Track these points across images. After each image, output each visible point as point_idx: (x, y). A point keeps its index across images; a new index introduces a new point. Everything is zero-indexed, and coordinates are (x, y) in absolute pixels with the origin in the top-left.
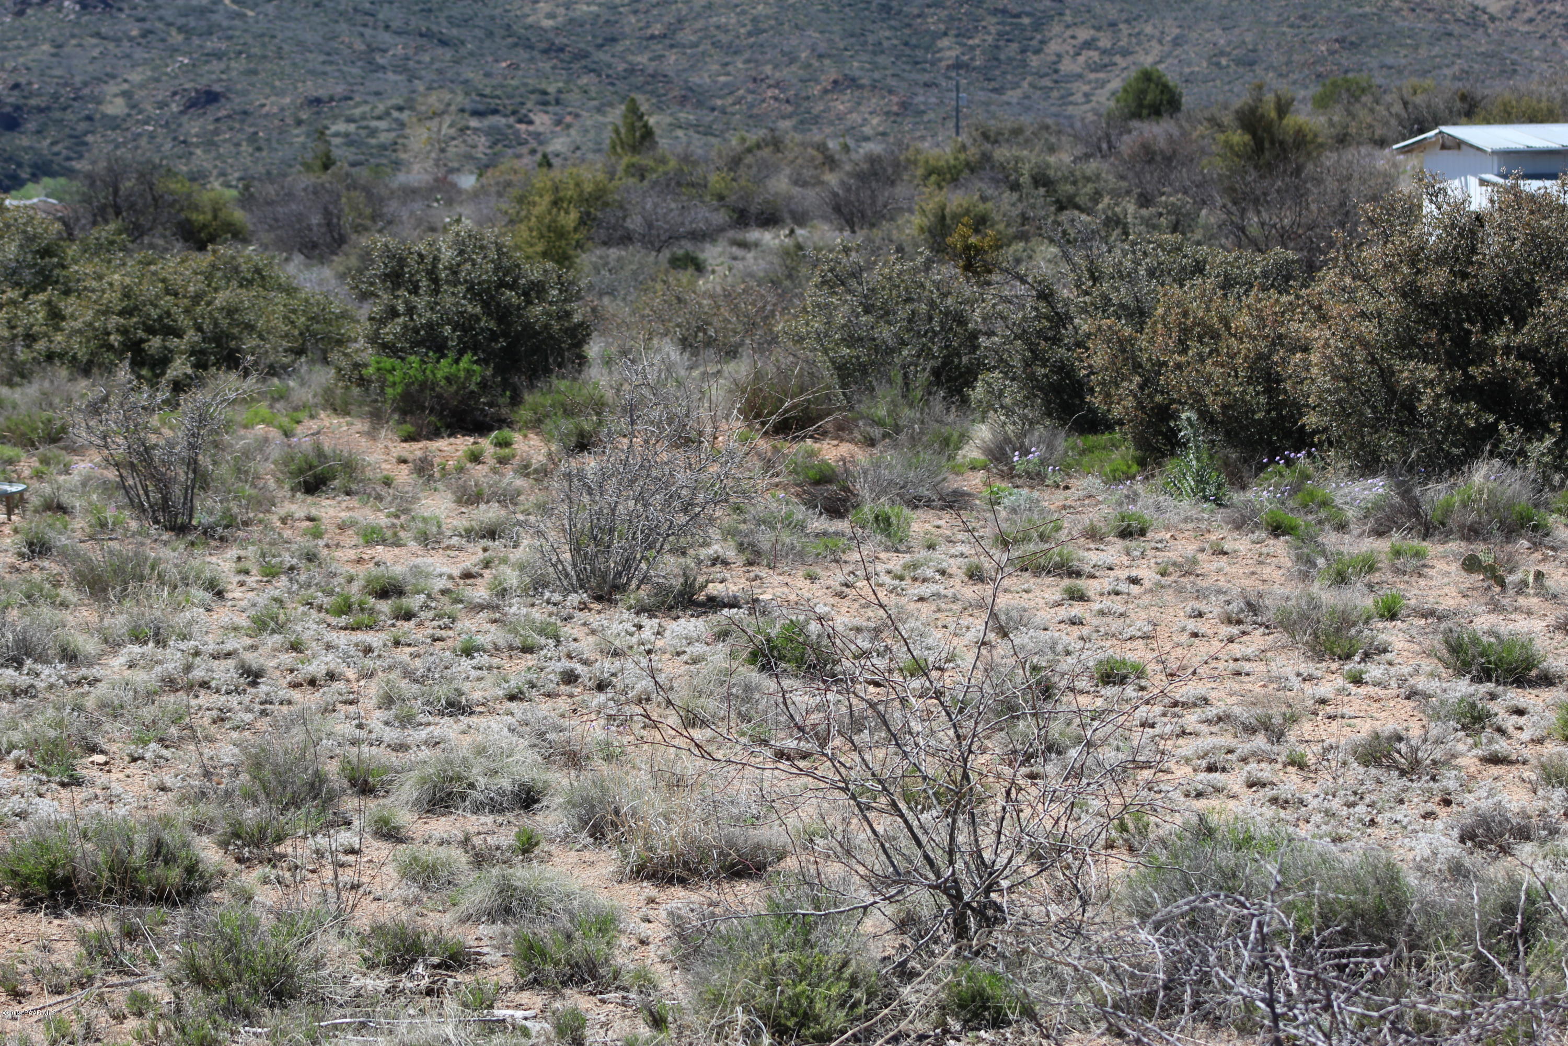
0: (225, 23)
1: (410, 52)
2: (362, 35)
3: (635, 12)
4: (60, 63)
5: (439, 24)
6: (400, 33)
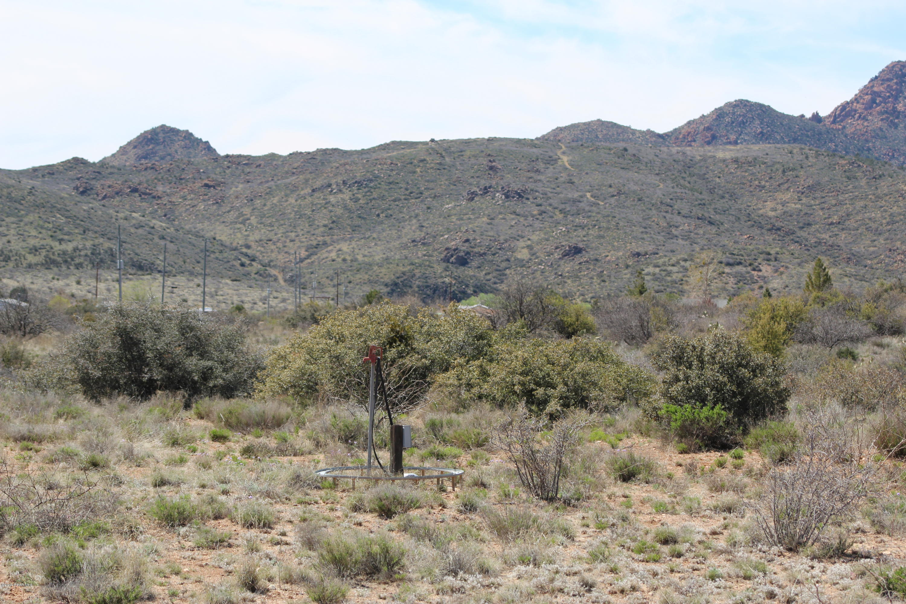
0: (587, 209)
1: (692, 228)
2: (665, 217)
3: (822, 209)
4: (492, 228)
5: (709, 212)
6: (686, 217)
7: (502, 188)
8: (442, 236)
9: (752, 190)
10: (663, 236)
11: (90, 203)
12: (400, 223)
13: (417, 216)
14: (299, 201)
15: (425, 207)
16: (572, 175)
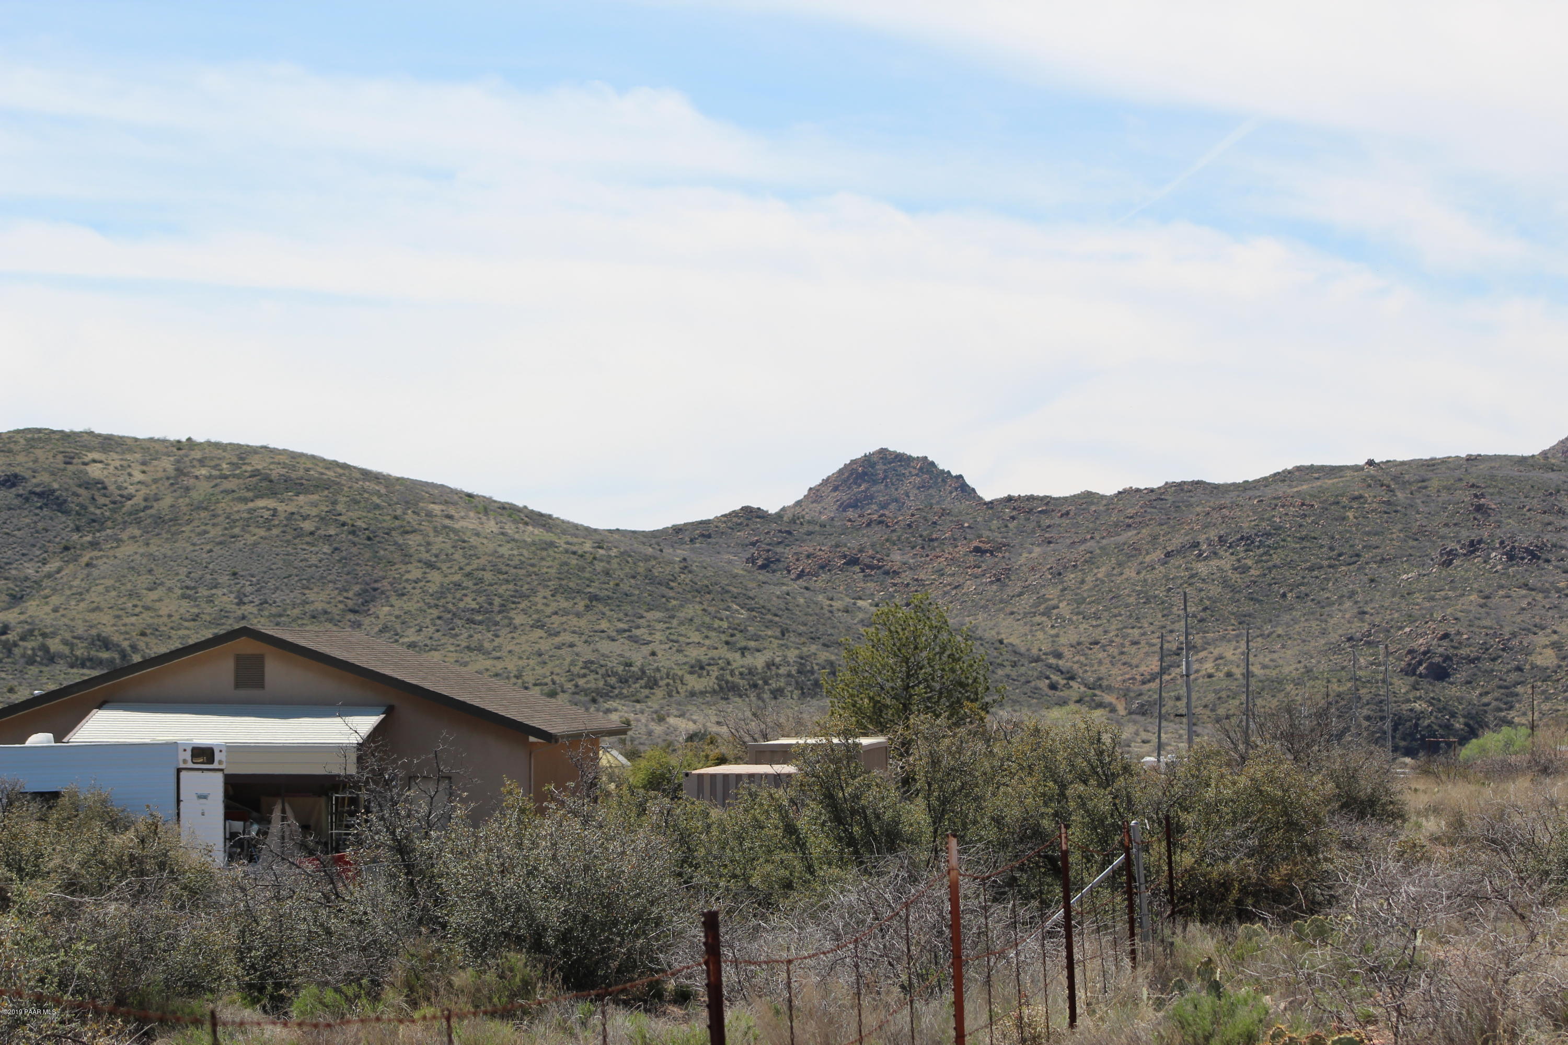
7: (1502, 543)
8: (1401, 628)
11: (783, 584)
12: (1323, 607)
13: (1353, 594)
14: (1144, 572)
15: (1365, 579)
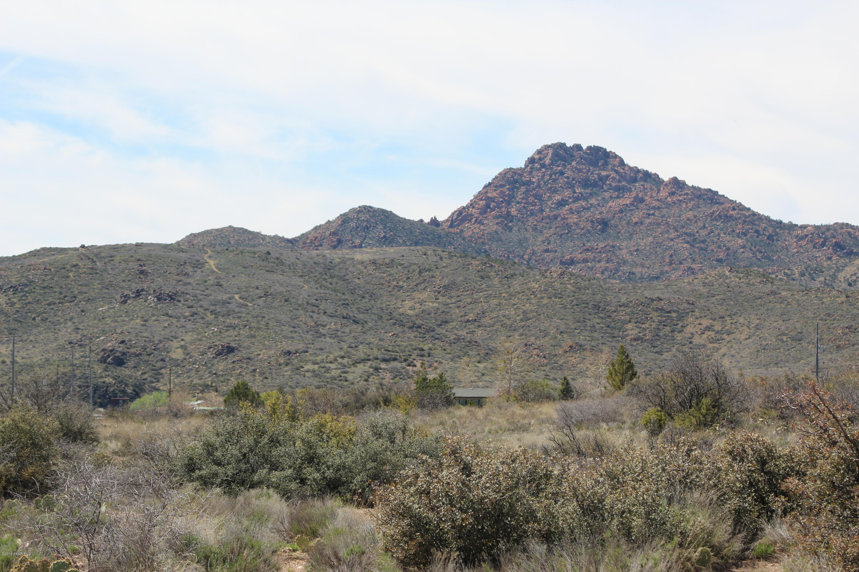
0: (237, 310)
1: (339, 327)
2: (312, 317)
3: (459, 307)
4: (146, 330)
5: (352, 312)
6: (332, 316)
7: (155, 291)
8: (98, 337)
9: (390, 289)
10: (312, 335)
12: (55, 325)
13: (72, 318)
15: (79, 310)
16: (220, 278)
